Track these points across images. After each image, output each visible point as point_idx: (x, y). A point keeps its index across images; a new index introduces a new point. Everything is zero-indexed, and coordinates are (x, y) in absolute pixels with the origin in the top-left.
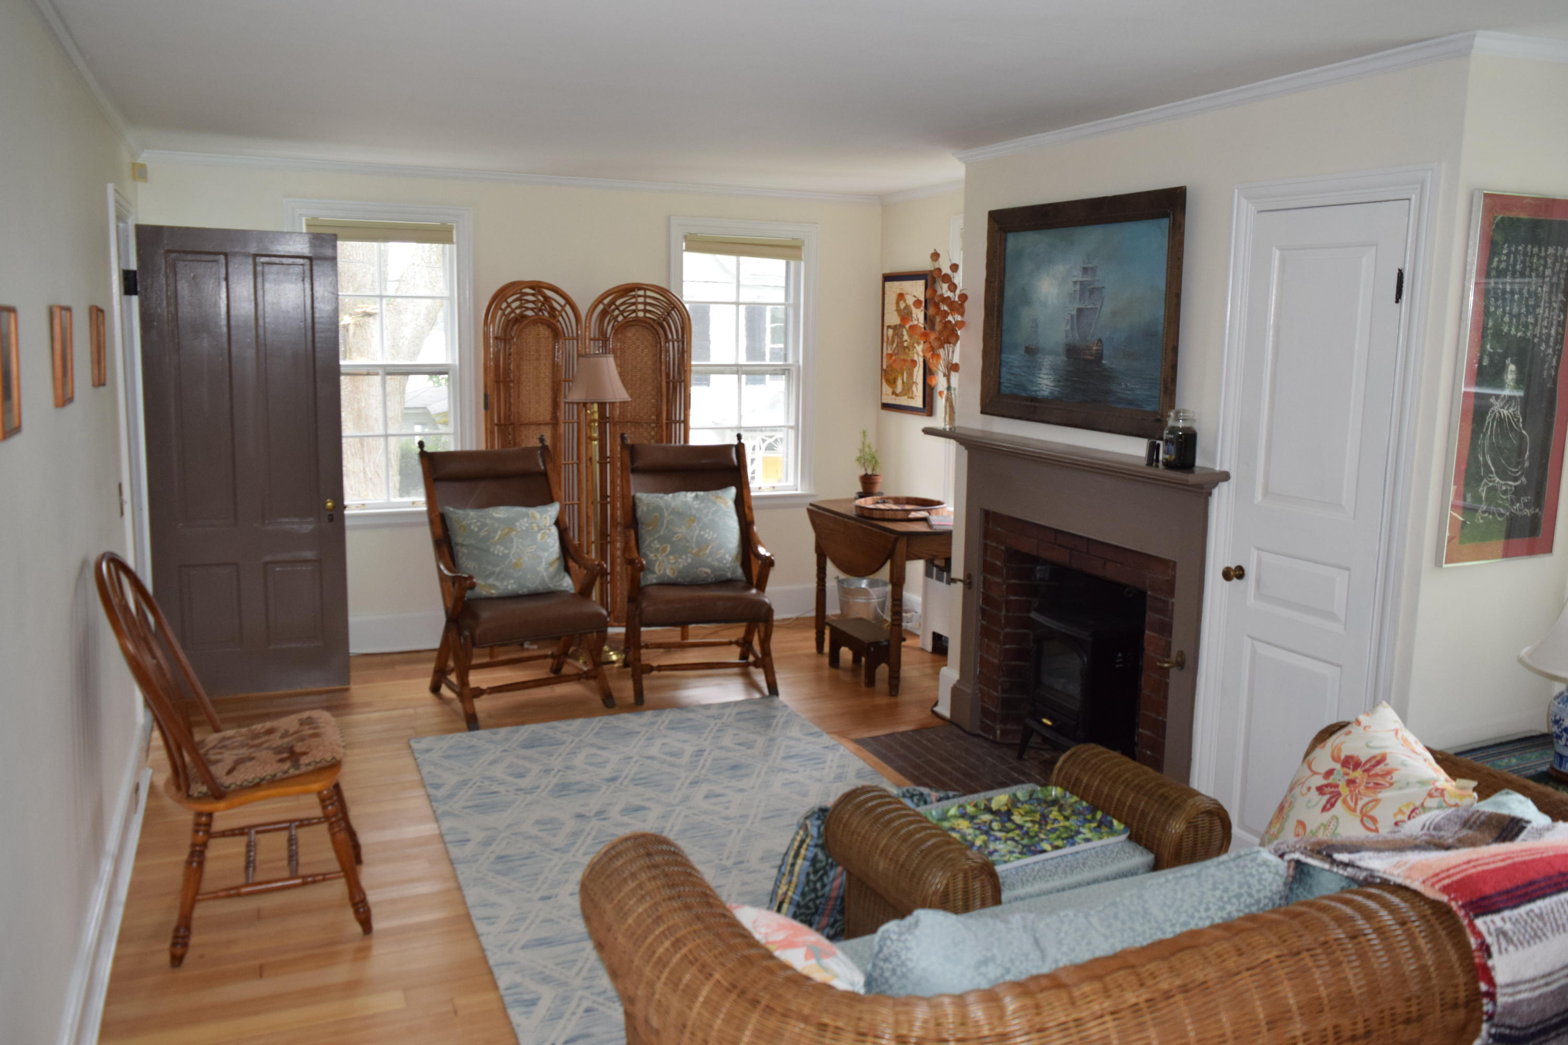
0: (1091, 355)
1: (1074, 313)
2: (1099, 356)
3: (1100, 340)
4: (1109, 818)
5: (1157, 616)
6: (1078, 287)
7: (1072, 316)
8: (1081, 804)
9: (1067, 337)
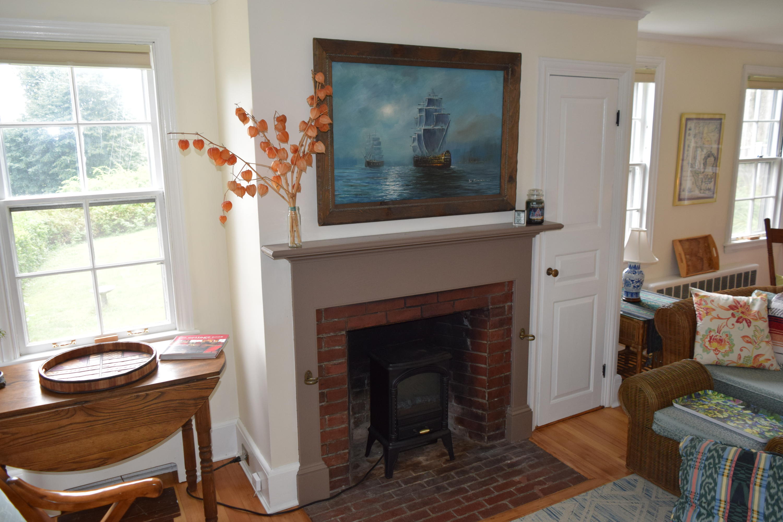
0: (441, 163)
1: (422, 132)
2: (448, 163)
3: (448, 152)
4: (697, 393)
5: (497, 318)
6: (423, 114)
7: (419, 136)
8: (685, 399)
9: (414, 150)
